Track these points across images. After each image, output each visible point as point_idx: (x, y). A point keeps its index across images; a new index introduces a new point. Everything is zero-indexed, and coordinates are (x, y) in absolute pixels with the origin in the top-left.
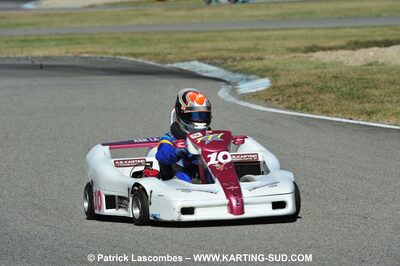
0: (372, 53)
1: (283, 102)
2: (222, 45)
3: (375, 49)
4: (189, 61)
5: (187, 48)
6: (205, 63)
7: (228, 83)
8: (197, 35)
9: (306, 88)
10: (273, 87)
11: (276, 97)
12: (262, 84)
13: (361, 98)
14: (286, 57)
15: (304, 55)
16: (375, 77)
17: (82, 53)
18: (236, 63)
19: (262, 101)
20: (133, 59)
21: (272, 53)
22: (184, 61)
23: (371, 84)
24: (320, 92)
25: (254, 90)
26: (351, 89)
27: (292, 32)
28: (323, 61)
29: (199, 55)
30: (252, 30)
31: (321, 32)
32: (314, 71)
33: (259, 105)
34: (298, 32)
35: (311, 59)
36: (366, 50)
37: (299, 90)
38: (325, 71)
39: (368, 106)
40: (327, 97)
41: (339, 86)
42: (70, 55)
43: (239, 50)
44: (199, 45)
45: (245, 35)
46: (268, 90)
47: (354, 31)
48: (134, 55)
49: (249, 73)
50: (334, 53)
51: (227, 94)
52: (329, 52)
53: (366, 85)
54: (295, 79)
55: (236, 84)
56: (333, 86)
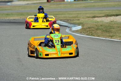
0: (112, 18)
1: (86, 33)
2: (67, 16)
3: (113, 17)
4: (57, 21)
6: (62, 21)
7: (69, 27)
8: (60, 13)
9: (92, 29)
10: (83, 29)
11: (84, 32)
12: (79, 28)
13: (109, 32)
14: (86, 19)
15: (92, 19)
16: (113, 25)
17: (25, 18)
18: (71, 21)
19: (79, 33)
21: (82, 18)
23: (112, 28)
24: (97, 30)
25: (77, 29)
26: (106, 29)
27: (88, 12)
28: (98, 21)
29: (60, 19)
30: (76, 11)
31: (97, 12)
32: (95, 24)
34: (90, 12)
35: (94, 20)
36: (110, 17)
37: (90, 29)
38: (98, 23)
40: (99, 31)
42: (21, 19)
43: (72, 17)
44: (60, 16)
45: (74, 12)
46: (81, 29)
47: (107, 11)
49: (75, 24)
50: (101, 18)
51: (68, 31)
52: (99, 18)
53: (110, 28)
54: (89, 26)
55: (71, 27)
56: (101, 28)
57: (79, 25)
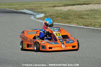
0: (70, 7)
3: (71, 6)
4: (23, 9)
5: (23, 6)
6: (28, 10)
7: (33, 15)
8: (26, 3)
9: (53, 16)
12: (42, 15)
13: (67, 19)
14: (48, 8)
15: (53, 8)
16: (71, 13)
18: (35, 10)
19: (42, 20)
20: (9, 9)
21: (45, 7)
22: (22, 9)
23: (70, 15)
24: (57, 17)
25: (40, 17)
26: (65, 17)
27: (50, 2)
28: (58, 9)
29: (26, 8)
30: (40, 2)
31: (57, 2)
32: (55, 12)
33: (41, 20)
35: (55, 9)
36: (68, 7)
37: (51, 17)
38: (58, 12)
39: (69, 21)
40: (58, 18)
41: (62, 16)
43: (36, 7)
44: (26, 5)
45: (38, 3)
46: (44, 17)
47: (65, 2)
48: (10, 8)
49: (39, 13)
51: (33, 18)
52: (59, 7)
53: (68, 15)
54: (51, 14)
55: (35, 15)
56: (60, 16)
57: (42, 13)
